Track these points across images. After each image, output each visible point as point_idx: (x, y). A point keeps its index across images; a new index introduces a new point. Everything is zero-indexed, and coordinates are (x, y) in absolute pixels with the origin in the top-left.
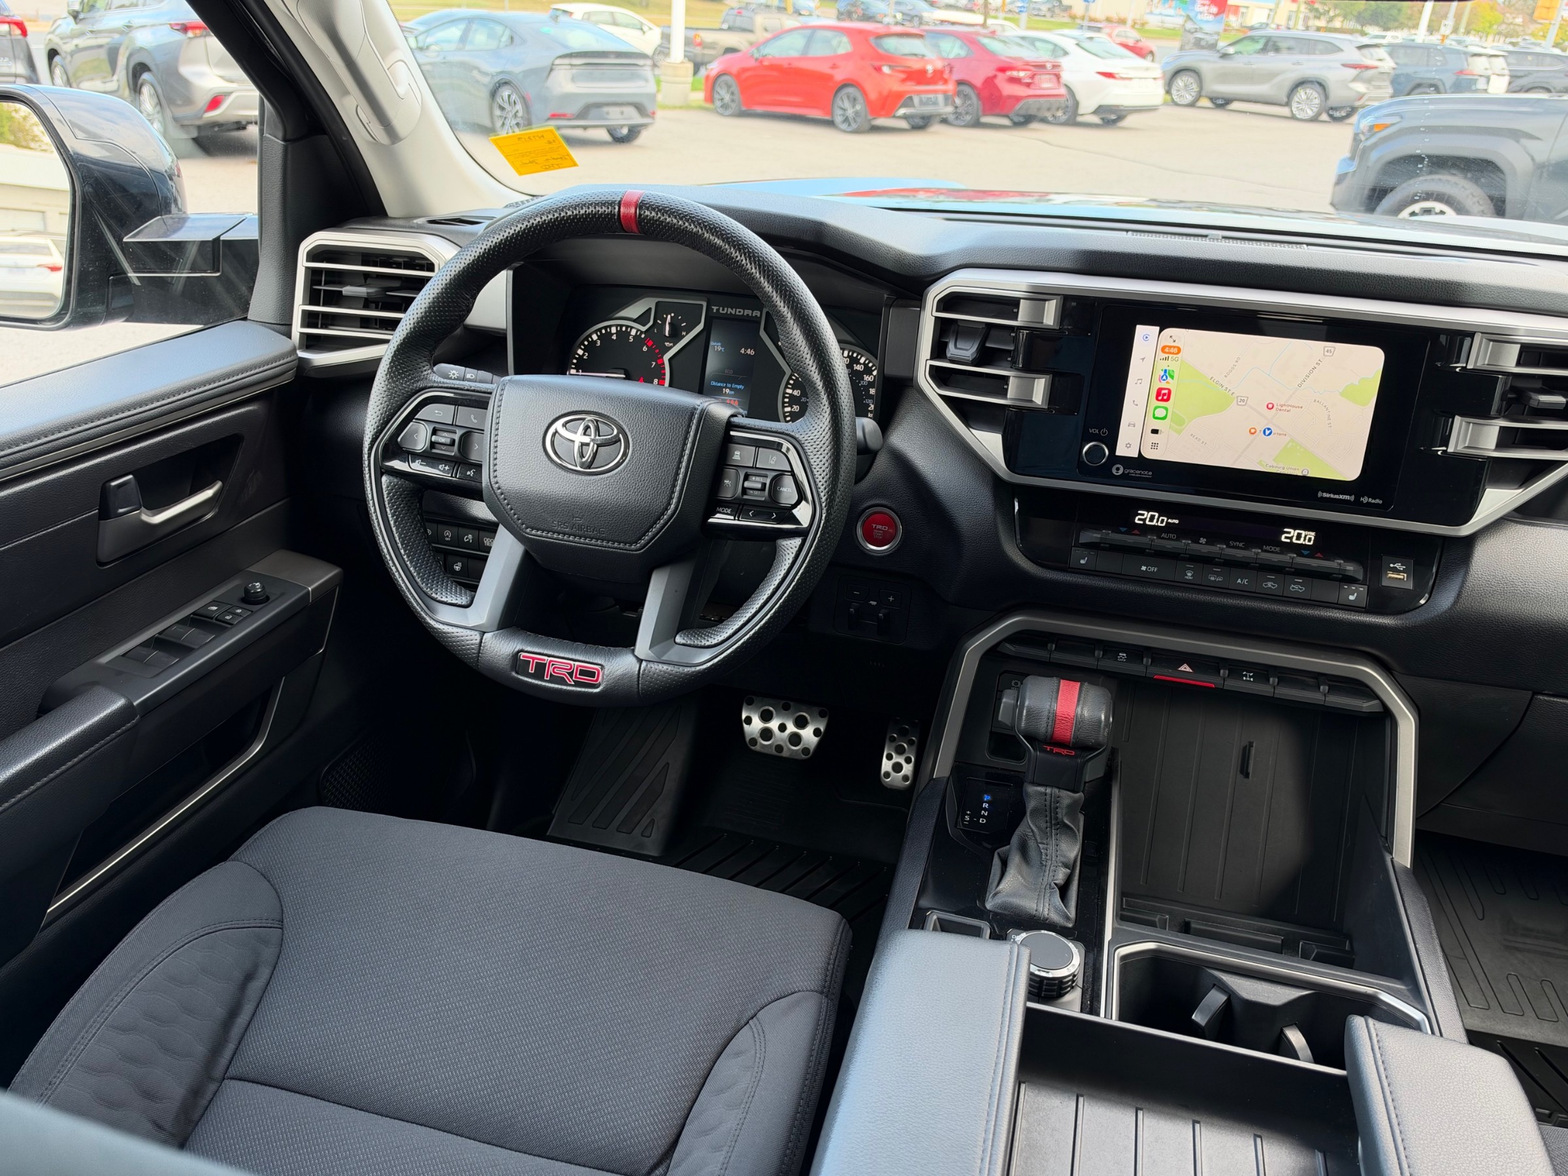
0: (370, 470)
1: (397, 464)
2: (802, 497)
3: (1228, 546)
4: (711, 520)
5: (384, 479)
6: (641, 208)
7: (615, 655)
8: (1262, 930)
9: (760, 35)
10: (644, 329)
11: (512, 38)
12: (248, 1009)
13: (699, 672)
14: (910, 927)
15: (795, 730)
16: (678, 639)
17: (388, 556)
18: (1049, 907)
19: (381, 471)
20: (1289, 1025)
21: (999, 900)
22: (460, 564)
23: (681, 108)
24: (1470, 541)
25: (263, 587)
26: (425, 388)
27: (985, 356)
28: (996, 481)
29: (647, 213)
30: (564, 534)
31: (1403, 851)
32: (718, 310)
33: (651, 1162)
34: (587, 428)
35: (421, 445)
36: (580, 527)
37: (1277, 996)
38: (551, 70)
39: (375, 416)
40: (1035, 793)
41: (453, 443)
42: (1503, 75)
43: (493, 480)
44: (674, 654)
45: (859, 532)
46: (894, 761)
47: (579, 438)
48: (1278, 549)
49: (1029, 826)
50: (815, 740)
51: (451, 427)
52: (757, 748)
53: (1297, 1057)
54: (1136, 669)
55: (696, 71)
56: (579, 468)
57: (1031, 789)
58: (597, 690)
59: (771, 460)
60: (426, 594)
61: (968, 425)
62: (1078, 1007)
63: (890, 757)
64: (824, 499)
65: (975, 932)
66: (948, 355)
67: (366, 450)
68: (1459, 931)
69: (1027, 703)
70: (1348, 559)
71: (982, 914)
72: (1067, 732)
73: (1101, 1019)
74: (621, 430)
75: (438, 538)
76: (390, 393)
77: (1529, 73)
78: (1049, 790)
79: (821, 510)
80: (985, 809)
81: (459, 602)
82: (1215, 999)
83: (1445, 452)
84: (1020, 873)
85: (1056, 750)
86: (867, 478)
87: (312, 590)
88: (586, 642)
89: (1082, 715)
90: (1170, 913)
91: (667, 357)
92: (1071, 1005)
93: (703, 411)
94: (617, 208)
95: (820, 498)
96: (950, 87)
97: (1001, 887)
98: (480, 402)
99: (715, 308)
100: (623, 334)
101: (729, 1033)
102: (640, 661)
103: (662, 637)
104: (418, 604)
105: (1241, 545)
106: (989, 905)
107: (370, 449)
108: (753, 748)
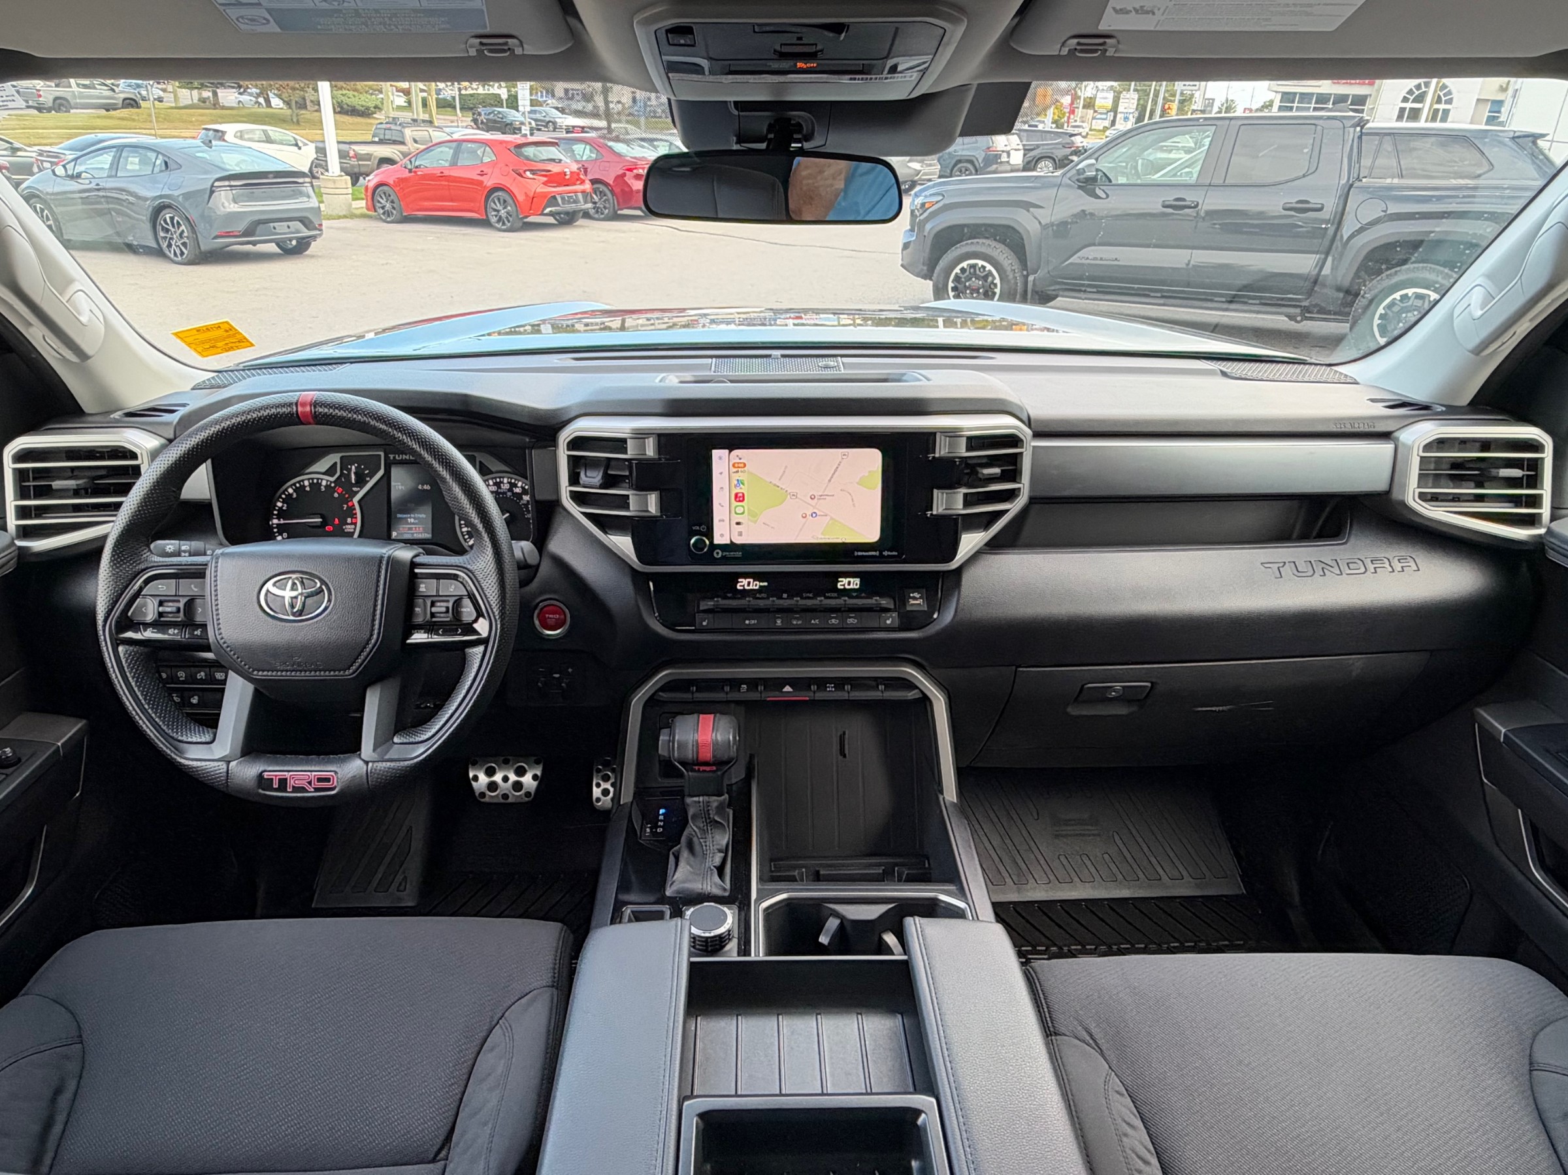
0: (106, 643)
1: (129, 634)
2: (480, 614)
3: (802, 598)
4: (408, 641)
5: (121, 649)
6: (315, 407)
7: (343, 761)
8: (870, 866)
9: (411, 147)
10: (332, 479)
11: (166, 163)
12: (60, 1119)
13: (417, 763)
14: (611, 923)
15: (516, 778)
16: (396, 740)
17: (134, 713)
18: (713, 885)
19: (116, 643)
20: (885, 931)
21: (675, 887)
22: (196, 697)
23: (345, 217)
24: (959, 571)
25: (14, 752)
26: (145, 570)
27: (610, 481)
28: (634, 572)
29: (321, 410)
30: (287, 671)
31: (950, 792)
32: (394, 457)
33: (435, 1149)
34: (294, 584)
35: (150, 617)
36: (299, 664)
37: (871, 912)
38: (212, 192)
39: (104, 598)
40: (694, 803)
41: (178, 610)
42: (1019, 150)
43: (219, 637)
44: (393, 753)
45: (537, 622)
46: (602, 788)
47: (288, 594)
48: (836, 595)
49: (692, 828)
50: (535, 784)
51: (175, 598)
52: (487, 799)
53: (893, 954)
54: (753, 696)
55: (354, 183)
56: (292, 618)
57: (689, 800)
58: (333, 792)
59: (452, 589)
60: (173, 738)
61: (605, 533)
62: (735, 954)
63: (598, 785)
64: (497, 613)
65: (659, 916)
66: (581, 482)
67: (100, 628)
68: (1024, 832)
69: (677, 738)
70: (882, 596)
71: (663, 900)
72: (707, 755)
73: (753, 957)
74: (323, 582)
75: (174, 679)
76: (116, 577)
77: (1038, 146)
78: (701, 799)
79: (496, 621)
80: (661, 821)
81: (203, 740)
82: (832, 924)
83: (932, 514)
84: (689, 864)
85: (702, 768)
86: (536, 580)
87: (62, 744)
88: (319, 754)
89: (717, 739)
90: (805, 867)
91: (356, 500)
92: (731, 953)
93: (389, 557)
94: (295, 408)
95: (493, 613)
96: (587, 186)
97: (675, 877)
98: (198, 573)
99: (391, 456)
100: (315, 486)
101: (484, 1034)
102: (367, 763)
103: (383, 741)
104: (167, 747)
105: (811, 595)
106: (668, 893)
107: (104, 626)
108: (483, 800)
